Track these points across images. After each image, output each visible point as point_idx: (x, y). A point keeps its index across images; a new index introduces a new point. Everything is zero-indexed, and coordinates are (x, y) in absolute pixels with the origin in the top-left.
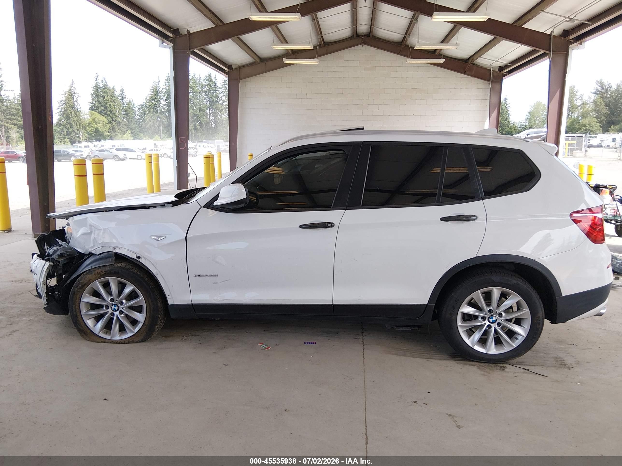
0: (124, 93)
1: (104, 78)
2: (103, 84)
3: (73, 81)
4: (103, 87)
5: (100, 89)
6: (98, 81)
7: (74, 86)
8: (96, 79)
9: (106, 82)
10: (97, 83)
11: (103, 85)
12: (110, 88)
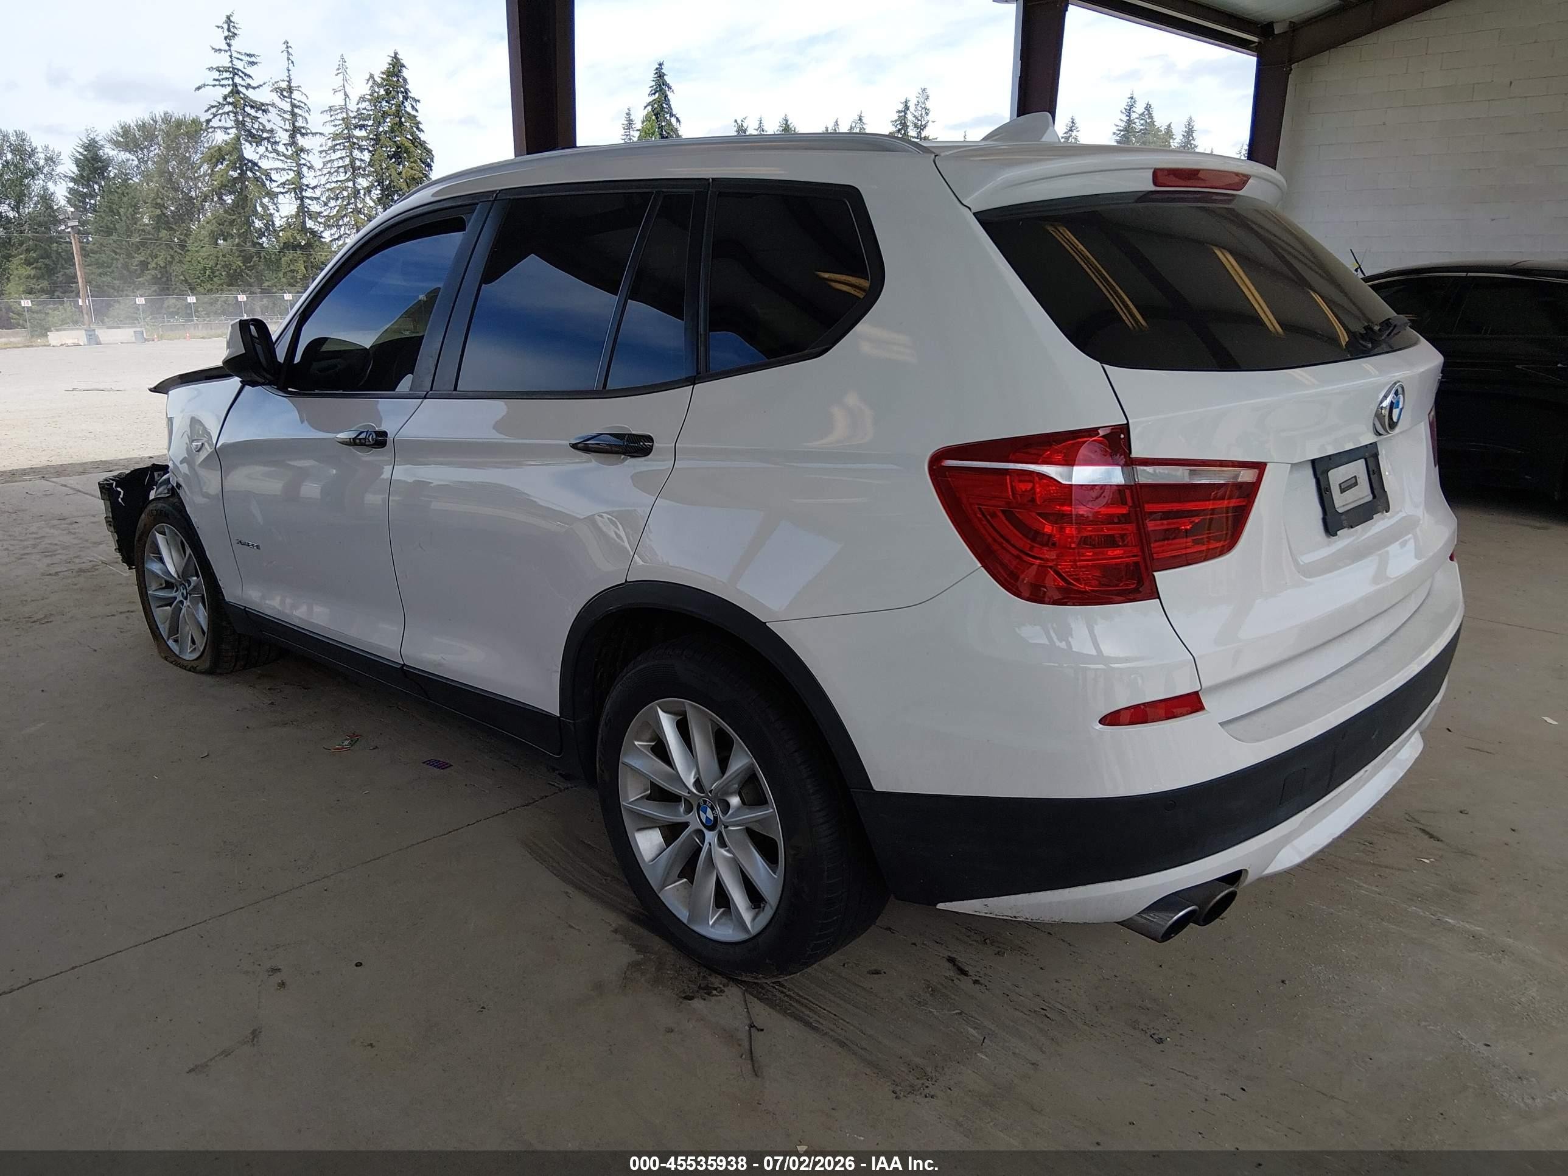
0: (1192, 142)
1: (1148, 107)
2: (1142, 122)
3: (1073, 122)
4: (1141, 129)
5: (1135, 137)
6: (1134, 116)
7: (1074, 134)
8: (1129, 111)
9: (1151, 117)
10: (1129, 122)
11: (1142, 125)
12: (1159, 130)
